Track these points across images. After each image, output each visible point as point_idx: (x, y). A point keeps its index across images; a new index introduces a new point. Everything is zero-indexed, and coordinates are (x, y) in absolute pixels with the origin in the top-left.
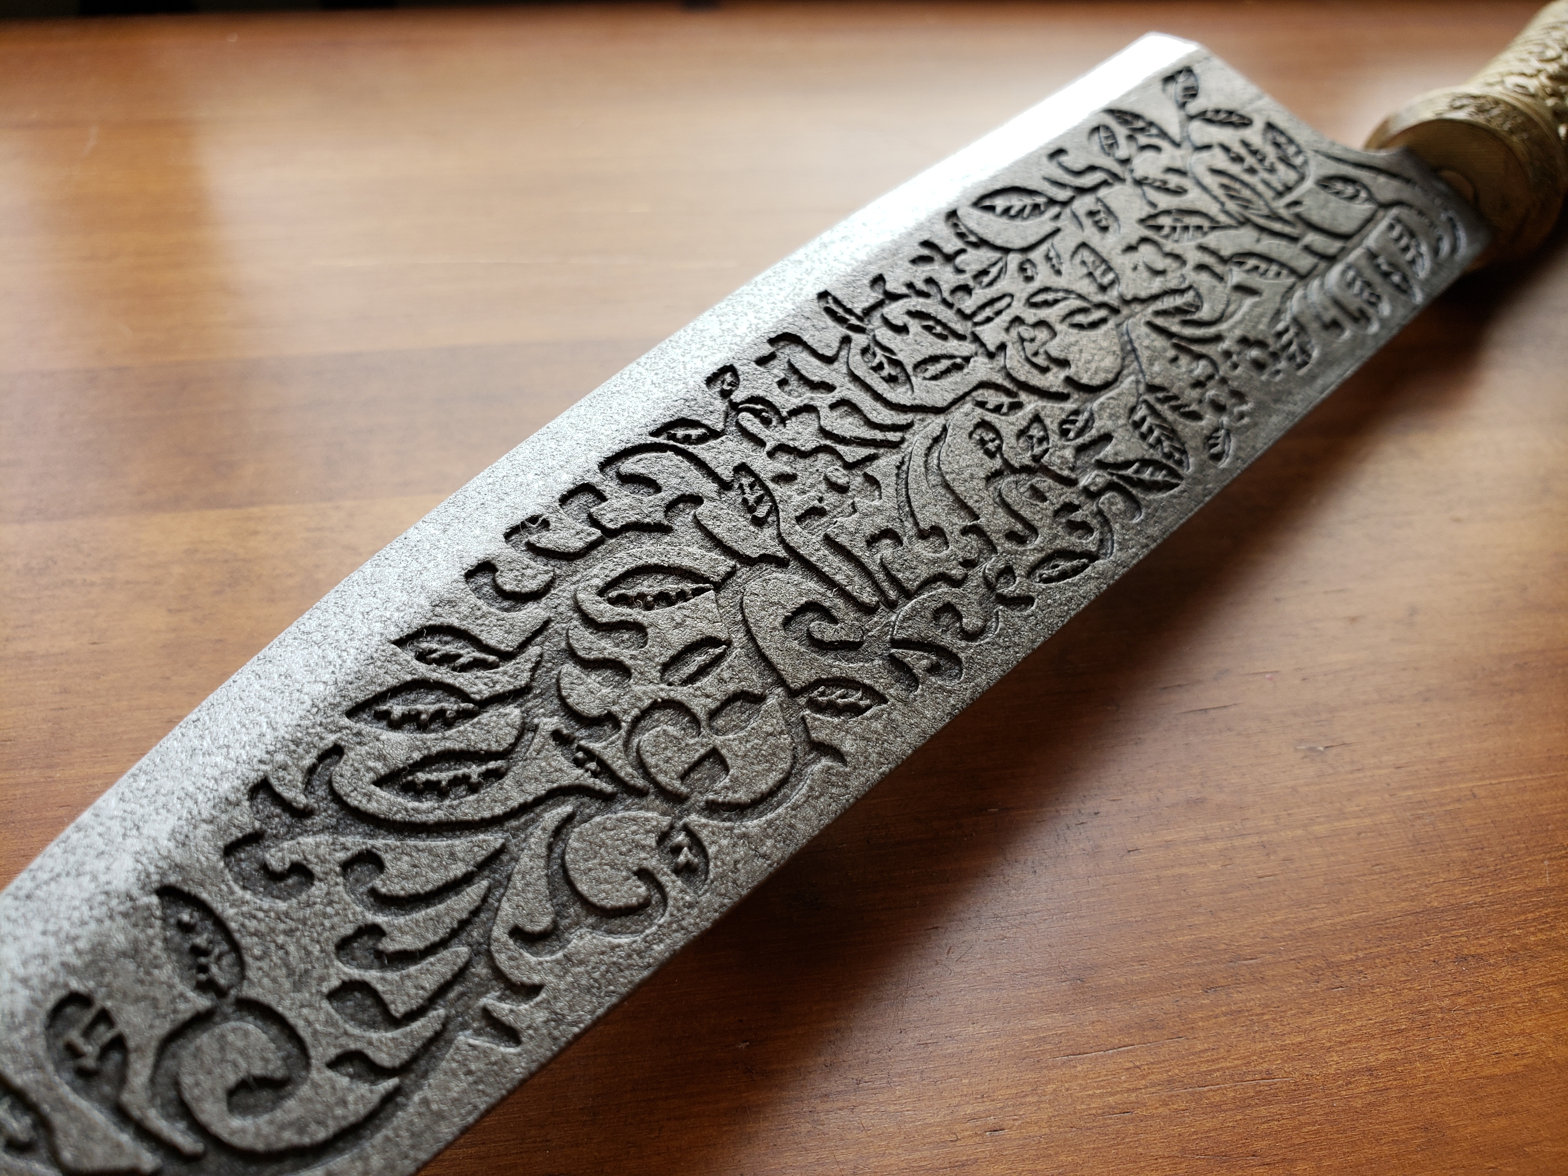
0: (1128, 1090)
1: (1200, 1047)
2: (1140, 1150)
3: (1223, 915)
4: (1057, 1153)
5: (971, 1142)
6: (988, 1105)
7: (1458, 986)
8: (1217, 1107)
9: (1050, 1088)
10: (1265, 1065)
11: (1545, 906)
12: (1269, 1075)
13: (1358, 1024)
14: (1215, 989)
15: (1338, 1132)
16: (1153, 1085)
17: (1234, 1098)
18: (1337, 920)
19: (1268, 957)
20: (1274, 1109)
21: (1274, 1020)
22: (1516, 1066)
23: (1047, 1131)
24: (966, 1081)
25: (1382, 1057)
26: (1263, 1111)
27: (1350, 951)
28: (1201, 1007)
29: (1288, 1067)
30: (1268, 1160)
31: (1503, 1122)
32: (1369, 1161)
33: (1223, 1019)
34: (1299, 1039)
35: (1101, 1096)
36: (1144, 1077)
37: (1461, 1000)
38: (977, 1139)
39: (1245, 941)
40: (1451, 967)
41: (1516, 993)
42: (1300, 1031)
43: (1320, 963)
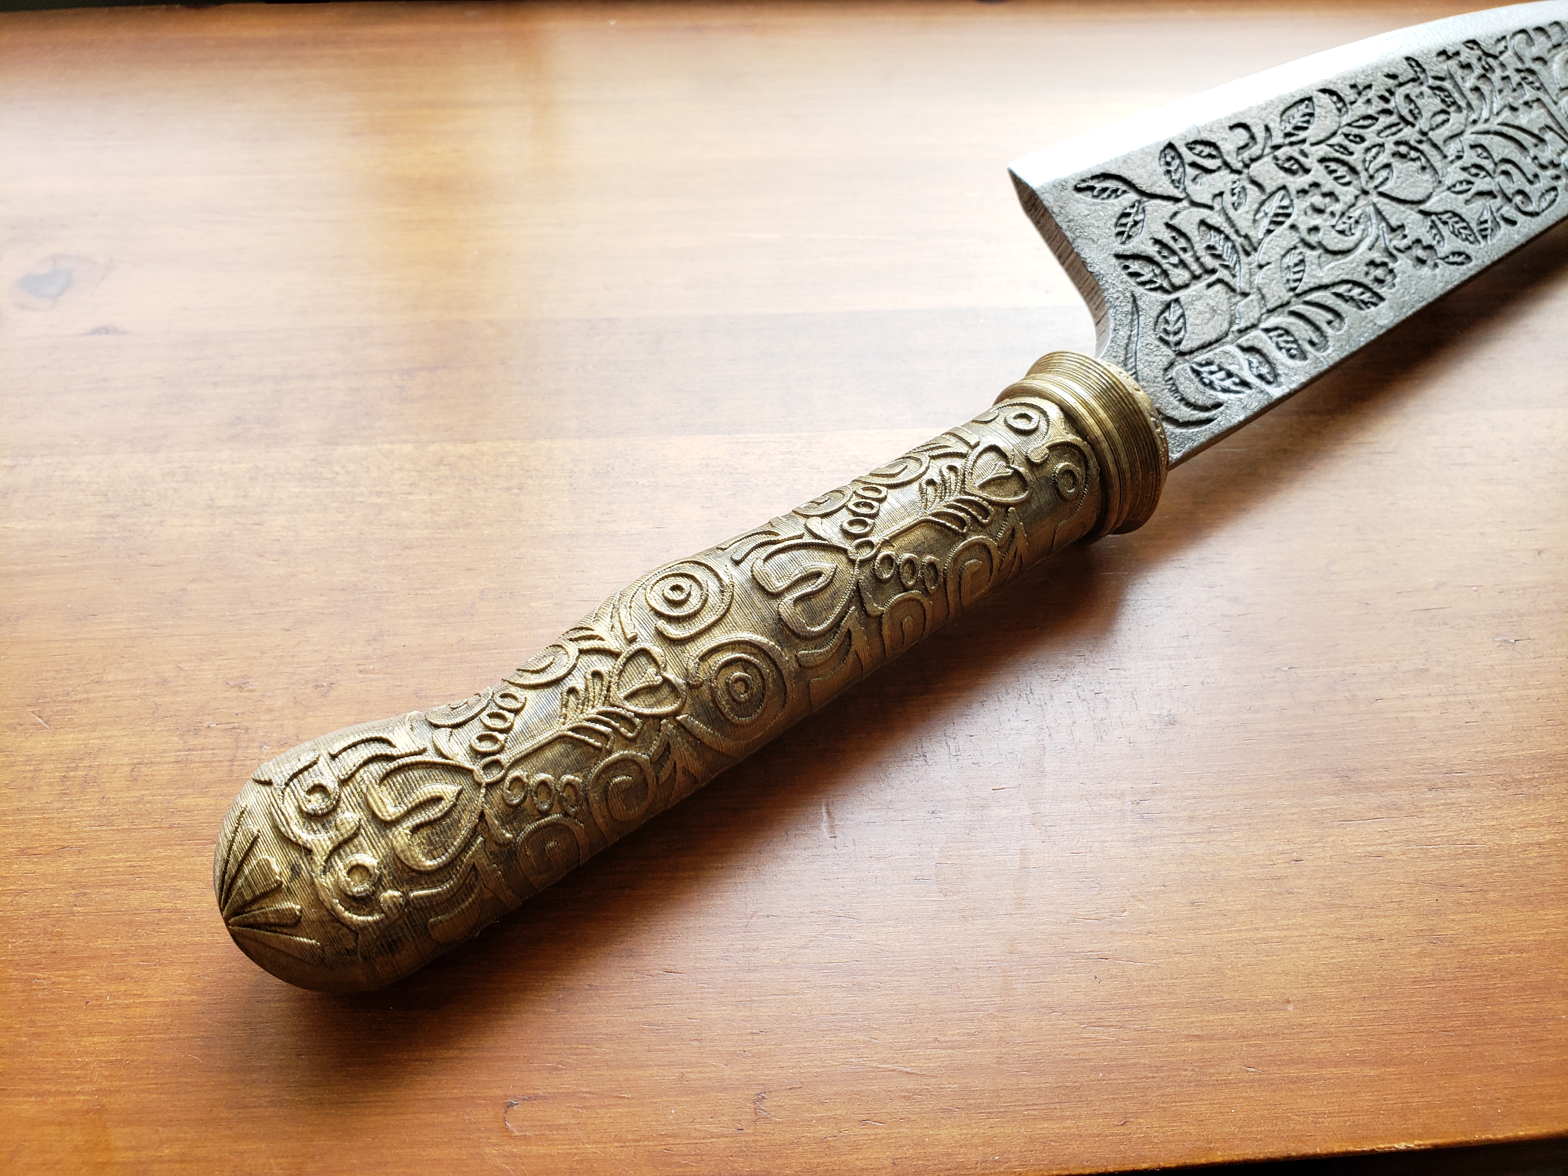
0: (1381, 844)
1: (1426, 823)
2: (1389, 878)
3: (1441, 744)
4: (1336, 877)
5: (1282, 866)
6: (1292, 846)
8: (1438, 858)
9: (1330, 839)
10: (1470, 837)
12: (1472, 842)
13: (1533, 817)
14: (1436, 789)
15: (1516, 877)
16: (1397, 842)
17: (1449, 853)
18: (1520, 753)
19: (1472, 772)
20: (1475, 861)
21: (1476, 810)
23: (1328, 863)
24: (1277, 832)
26: (1468, 862)
27: (1529, 773)
28: (1427, 799)
29: (1485, 839)
30: (1470, 890)
32: (1536, 895)
33: (1442, 807)
34: (1493, 823)
35: (1364, 846)
36: (1390, 837)
38: (1287, 865)
39: (1456, 762)
42: (1493, 818)
43: (1508, 779)
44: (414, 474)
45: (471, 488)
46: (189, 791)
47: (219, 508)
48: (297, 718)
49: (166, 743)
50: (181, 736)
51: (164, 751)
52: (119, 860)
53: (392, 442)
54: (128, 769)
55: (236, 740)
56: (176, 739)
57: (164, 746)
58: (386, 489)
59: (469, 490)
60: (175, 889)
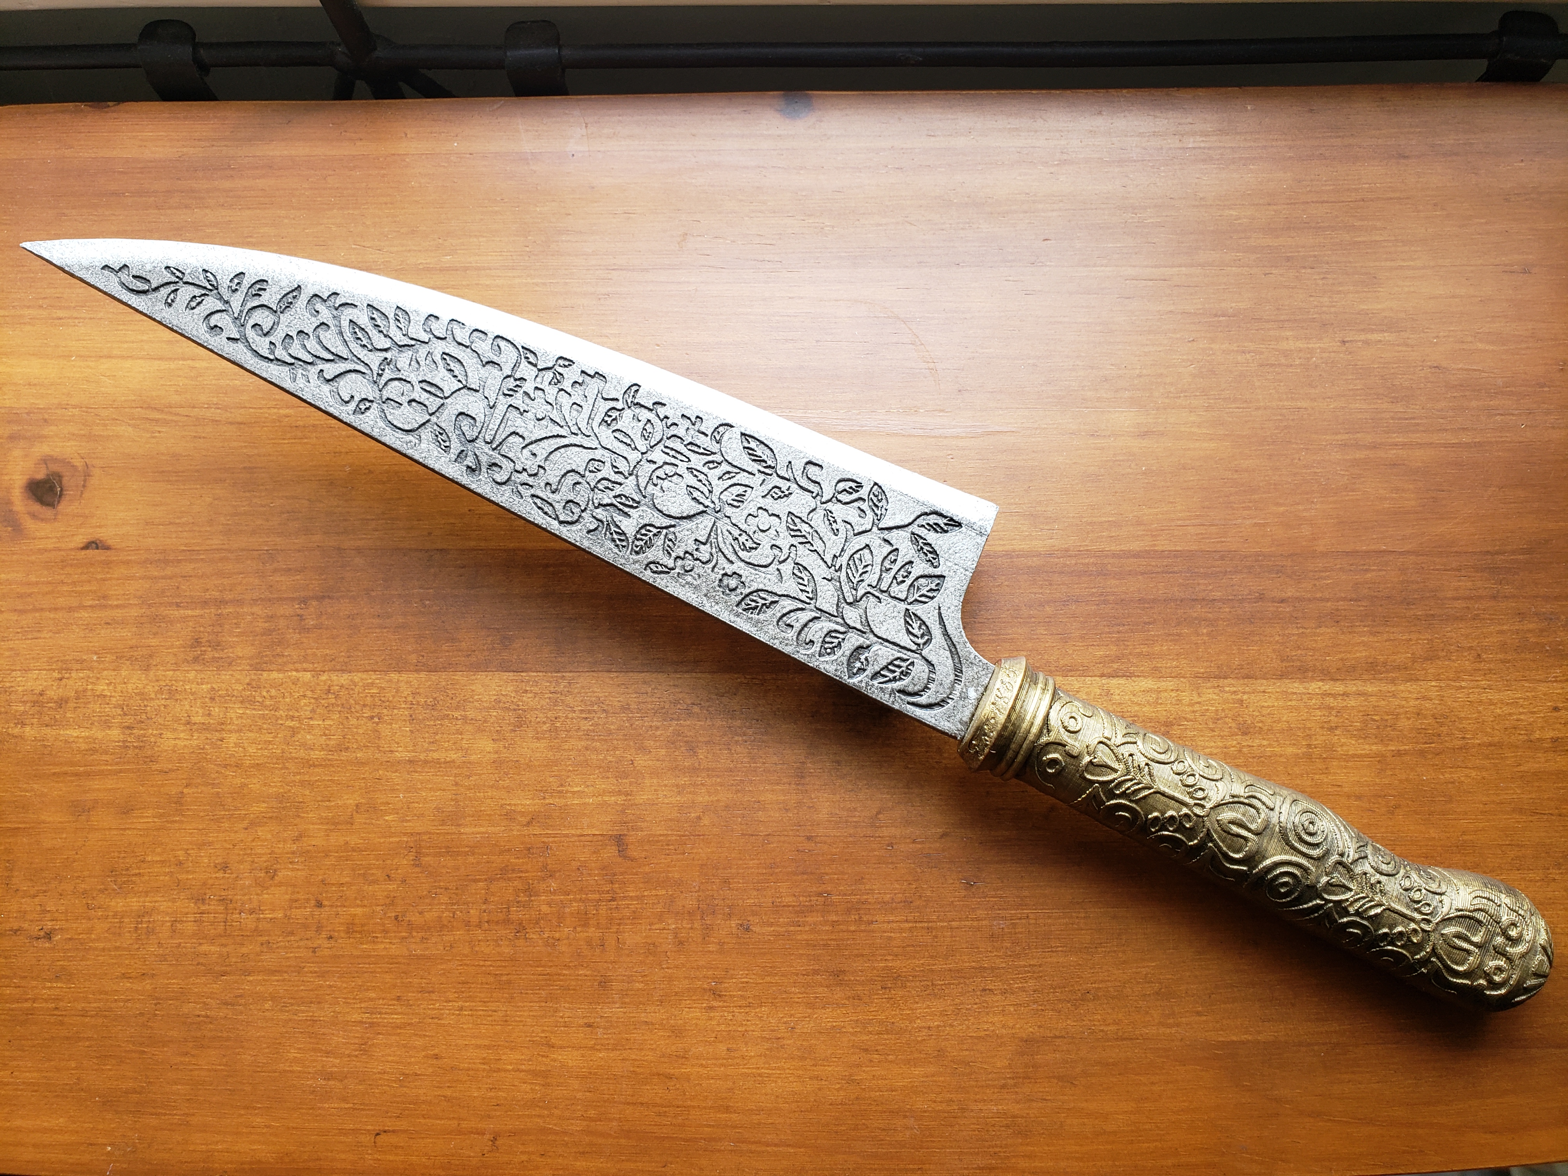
3: (900, 957)
7: (977, 1000)
11: (1030, 972)
14: (885, 988)
22: (982, 1034)
25: (936, 1023)
26: (886, 1036)
28: (878, 994)
31: (967, 1053)
37: (975, 1006)
39: (905, 970)
40: (979, 993)
41: (997, 1007)
44: (313, 701)
45: (348, 715)
46: (205, 941)
47: (195, 724)
48: (257, 894)
49: (187, 907)
50: (196, 903)
51: (187, 914)
52: (174, 984)
53: (297, 670)
54: (169, 924)
55: (226, 909)
56: (192, 905)
57: (186, 910)
58: (296, 714)
59: (347, 718)
60: (204, 1003)
